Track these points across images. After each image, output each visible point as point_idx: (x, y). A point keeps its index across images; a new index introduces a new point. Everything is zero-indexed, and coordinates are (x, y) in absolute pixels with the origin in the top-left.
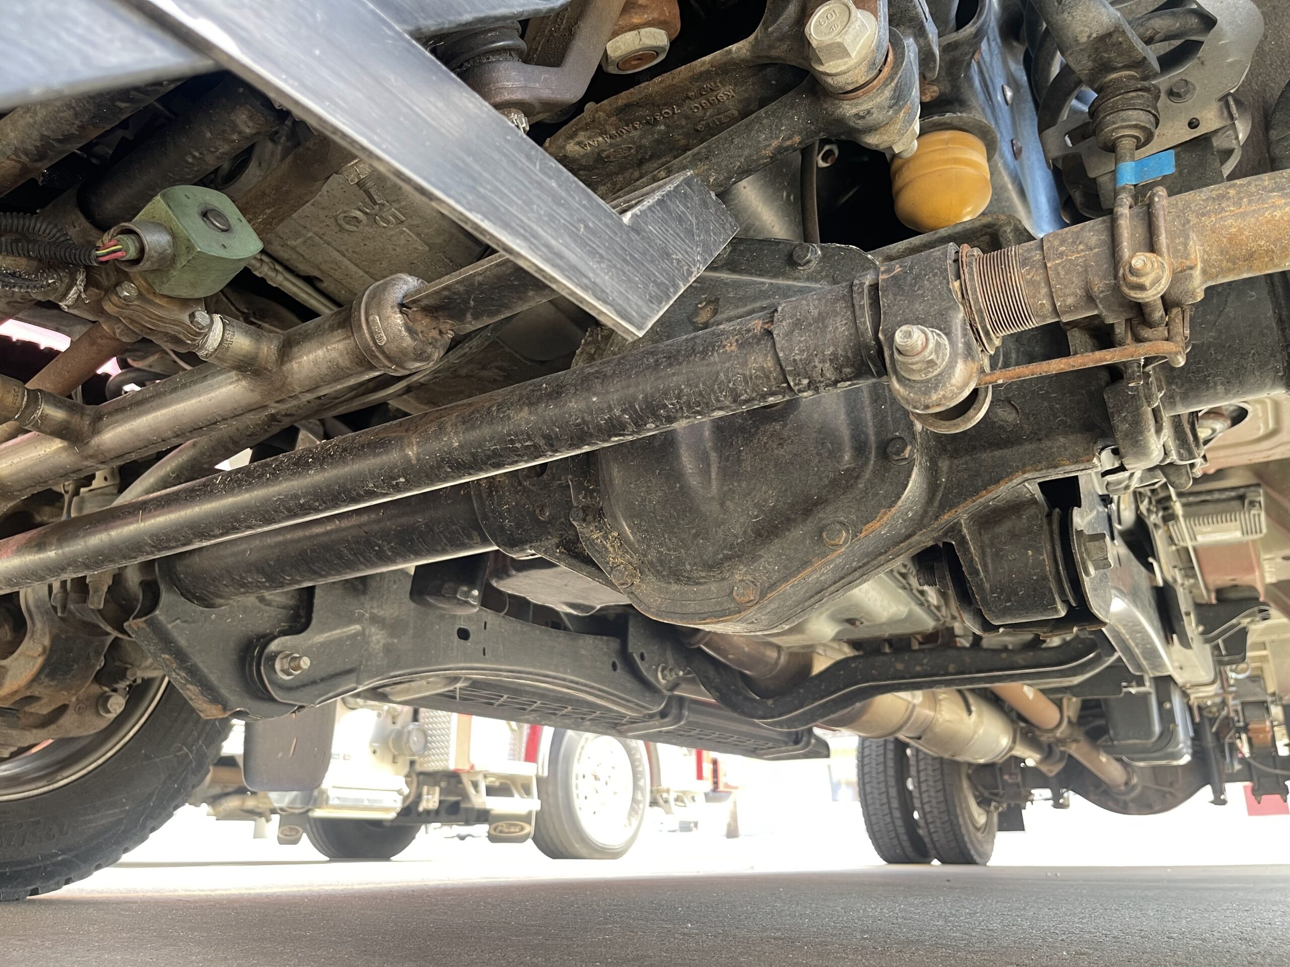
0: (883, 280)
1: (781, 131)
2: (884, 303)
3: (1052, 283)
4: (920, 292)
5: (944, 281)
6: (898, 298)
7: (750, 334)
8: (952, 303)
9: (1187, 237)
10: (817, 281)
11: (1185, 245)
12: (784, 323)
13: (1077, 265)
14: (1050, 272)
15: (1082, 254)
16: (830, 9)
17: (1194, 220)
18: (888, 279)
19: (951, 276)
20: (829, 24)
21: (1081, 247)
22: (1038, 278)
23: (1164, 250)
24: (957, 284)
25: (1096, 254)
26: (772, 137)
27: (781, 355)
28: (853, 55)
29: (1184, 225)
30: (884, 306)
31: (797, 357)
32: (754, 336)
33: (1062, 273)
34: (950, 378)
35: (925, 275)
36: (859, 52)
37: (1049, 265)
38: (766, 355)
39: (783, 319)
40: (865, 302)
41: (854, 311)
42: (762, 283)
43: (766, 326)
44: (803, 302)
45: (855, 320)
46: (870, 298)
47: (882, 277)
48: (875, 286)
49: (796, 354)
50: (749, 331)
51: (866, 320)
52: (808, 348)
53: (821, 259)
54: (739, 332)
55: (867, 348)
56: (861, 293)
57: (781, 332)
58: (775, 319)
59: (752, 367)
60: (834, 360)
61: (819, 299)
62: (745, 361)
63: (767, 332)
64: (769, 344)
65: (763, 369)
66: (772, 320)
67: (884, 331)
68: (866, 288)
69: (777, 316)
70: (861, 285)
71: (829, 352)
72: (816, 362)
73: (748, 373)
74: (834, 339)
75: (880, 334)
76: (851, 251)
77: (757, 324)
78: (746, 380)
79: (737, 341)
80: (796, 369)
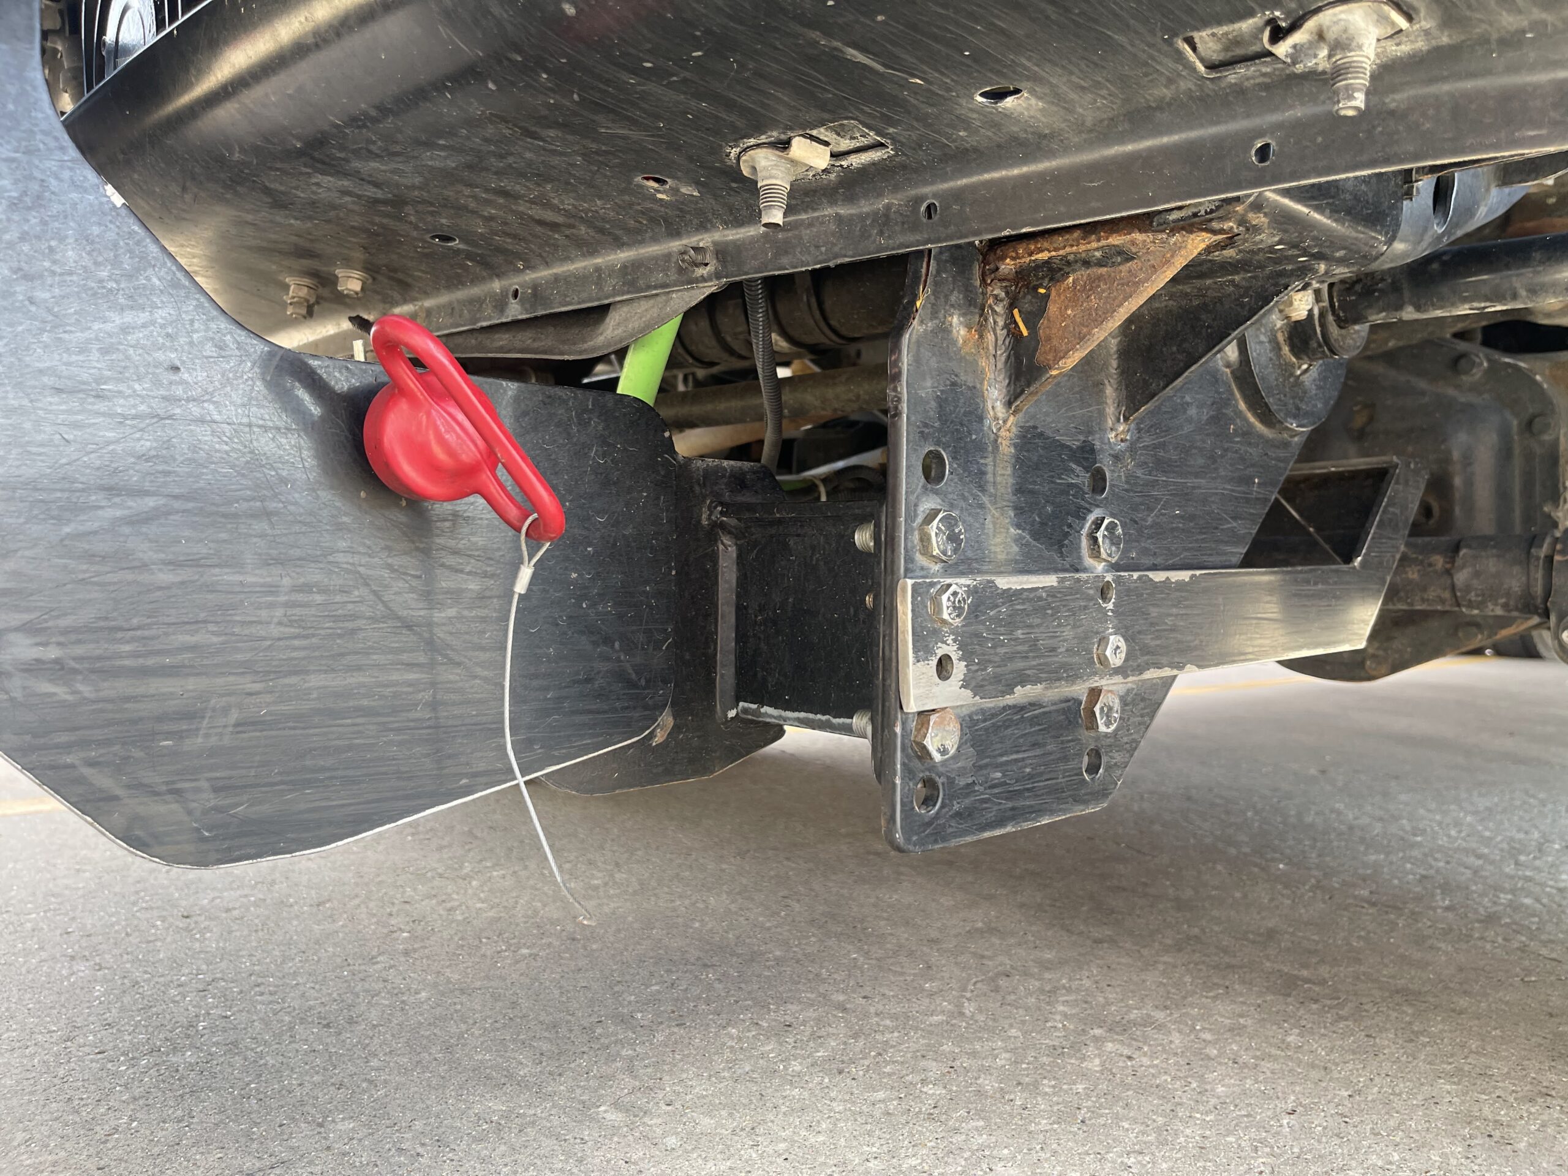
0: (1559, 562)
2: (1556, 582)
7: (1431, 569)
10: (1480, 394)
12: (1464, 571)
27: (1458, 594)
30: (1556, 584)
31: (1473, 599)
32: (1436, 572)
38: (1445, 589)
39: (1463, 567)
40: (1539, 575)
41: (1528, 579)
42: (1423, 393)
43: (1448, 566)
44: (1483, 554)
45: (1528, 586)
46: (1544, 569)
47: (1557, 558)
48: (1550, 559)
49: (1472, 596)
50: (1430, 565)
51: (1539, 589)
52: (1483, 595)
53: (1488, 372)
54: (1422, 563)
55: (1536, 608)
56: (1537, 566)
57: (1461, 577)
58: (1456, 564)
59: (1431, 594)
60: (1505, 606)
61: (1498, 556)
62: (1424, 589)
63: (1448, 573)
64: (1449, 582)
65: (1439, 597)
66: (1453, 562)
67: (1553, 603)
68: (1541, 562)
69: (1459, 562)
70: (1538, 558)
71: (1502, 601)
72: (1489, 604)
73: (1426, 596)
74: (1508, 594)
75: (1548, 604)
76: (1518, 369)
77: (1439, 561)
78: (1423, 600)
79: (1419, 571)
80: (1470, 605)
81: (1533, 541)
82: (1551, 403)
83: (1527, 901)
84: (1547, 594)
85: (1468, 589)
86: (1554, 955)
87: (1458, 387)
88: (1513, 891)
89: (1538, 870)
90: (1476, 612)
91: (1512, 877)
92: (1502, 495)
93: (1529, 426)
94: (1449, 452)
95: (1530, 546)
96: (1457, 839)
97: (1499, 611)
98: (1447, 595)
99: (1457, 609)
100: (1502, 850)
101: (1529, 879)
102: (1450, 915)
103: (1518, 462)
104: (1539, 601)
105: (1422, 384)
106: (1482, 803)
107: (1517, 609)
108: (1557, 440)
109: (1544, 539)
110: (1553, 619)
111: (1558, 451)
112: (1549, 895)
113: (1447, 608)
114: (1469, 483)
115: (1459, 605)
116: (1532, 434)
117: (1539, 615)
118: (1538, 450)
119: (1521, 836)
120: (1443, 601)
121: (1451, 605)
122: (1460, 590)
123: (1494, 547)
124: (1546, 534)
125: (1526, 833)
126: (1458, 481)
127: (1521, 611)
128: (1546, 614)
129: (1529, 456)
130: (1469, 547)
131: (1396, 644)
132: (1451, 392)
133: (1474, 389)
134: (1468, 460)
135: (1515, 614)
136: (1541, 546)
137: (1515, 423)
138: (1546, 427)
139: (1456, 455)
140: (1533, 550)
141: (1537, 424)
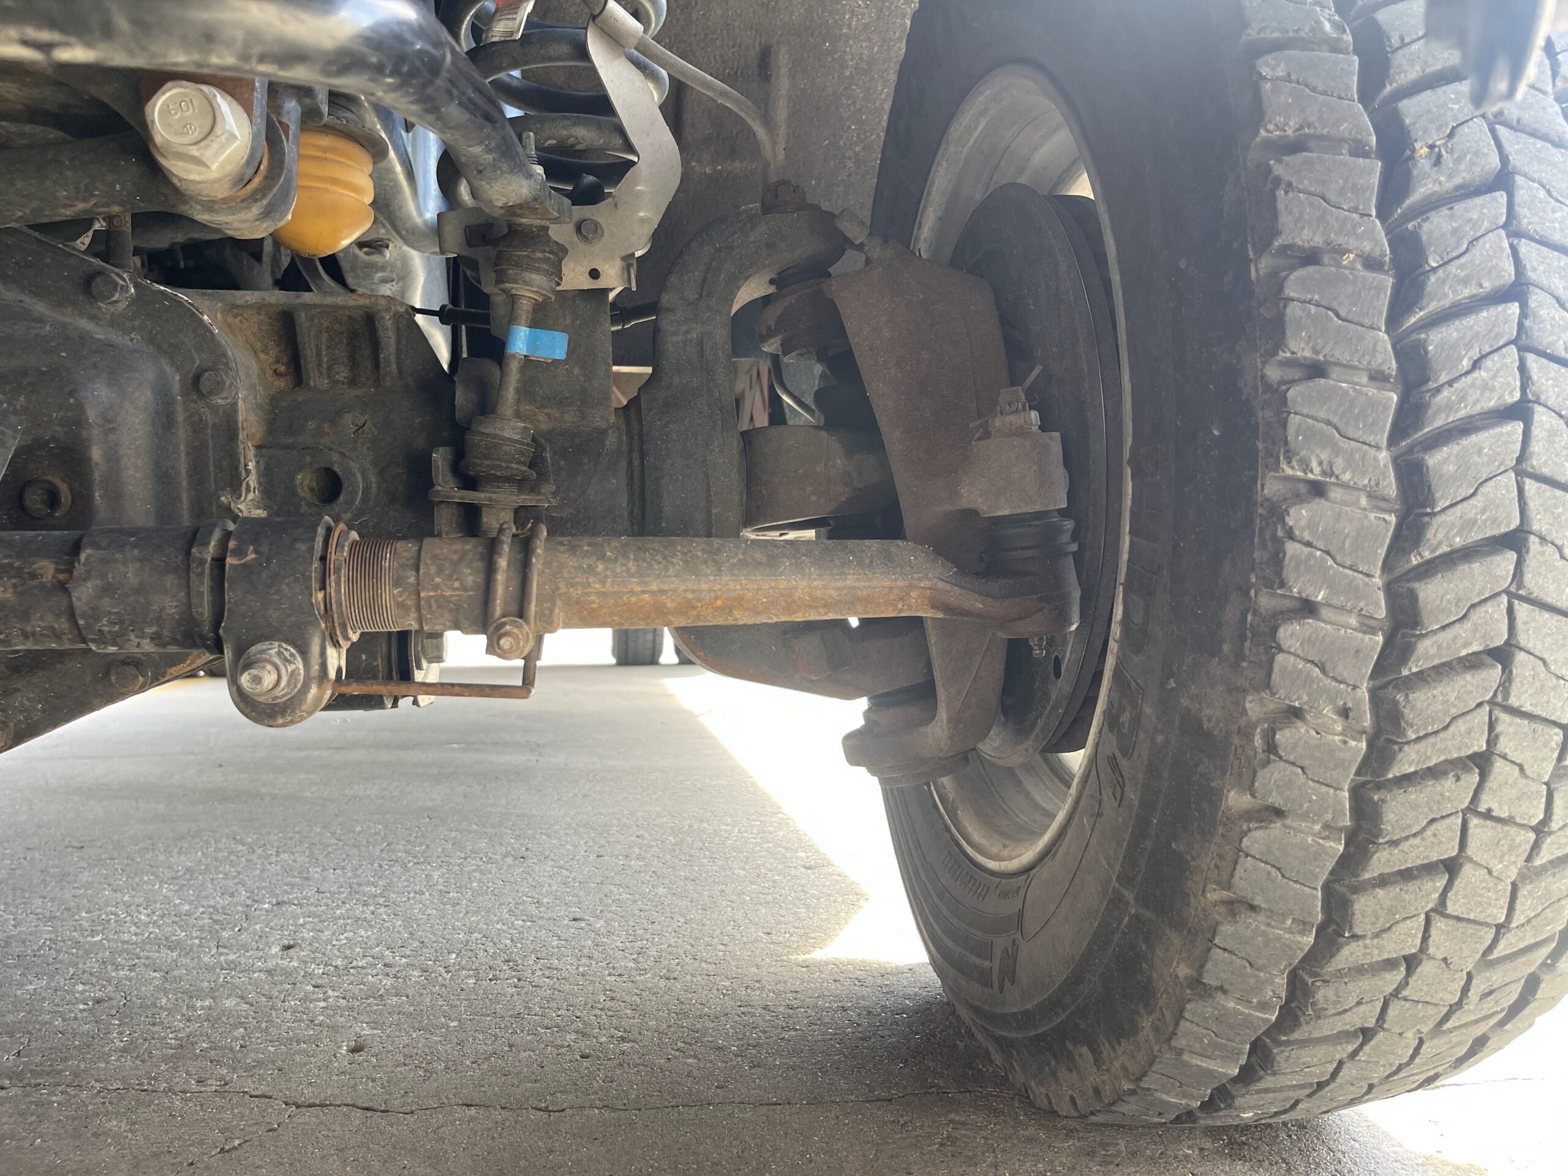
0: (231, 566)
1: (92, 195)
2: (230, 598)
3: (423, 612)
4: (276, 597)
5: (307, 592)
6: (249, 597)
7: (35, 583)
8: (312, 618)
9: (554, 605)
10: (126, 331)
11: (552, 611)
12: (89, 584)
13: (450, 602)
14: (423, 603)
15: (457, 593)
16: (185, 95)
17: (563, 588)
18: (237, 566)
19: (315, 585)
20: (181, 118)
21: (457, 584)
22: (409, 603)
23: (532, 618)
24: (320, 595)
25: (470, 596)
26: (78, 199)
27: (81, 622)
28: (214, 167)
29: (553, 592)
30: (230, 602)
31: (106, 629)
32: (42, 587)
33: (434, 606)
34: (301, 704)
35: (285, 577)
36: (222, 166)
37: (422, 595)
38: (58, 616)
39: (88, 577)
40: (204, 587)
41: (188, 594)
42: (41, 320)
43: (62, 577)
44: (118, 556)
45: (189, 605)
46: (212, 579)
47: (230, 561)
48: (219, 562)
49: (104, 625)
50: (33, 576)
51: (204, 610)
52: (121, 622)
53: (135, 301)
54: (19, 573)
55: (203, 637)
56: (201, 574)
57: (83, 594)
58: (75, 573)
59: (36, 624)
60: (156, 638)
61: (142, 560)
62: (25, 616)
63: (62, 587)
64: (64, 604)
65: (52, 629)
66: (70, 570)
67: (226, 629)
68: (207, 566)
69: (79, 570)
70: (202, 562)
71: (150, 630)
72: (132, 636)
73: (29, 629)
74: (159, 620)
75: (221, 631)
76: (180, 303)
77: (47, 569)
78: (25, 635)
79: (15, 586)
80: (102, 639)
81: (194, 537)
82: (225, 355)
83: (230, 1003)
84: (218, 619)
85: (95, 614)
86: (263, 1089)
87: (92, 318)
88: (212, 993)
89: (245, 947)
90: (112, 649)
91: (210, 969)
92: (163, 478)
93: (195, 384)
94: (80, 408)
95: (191, 543)
96: (147, 924)
97: (148, 647)
98: (63, 624)
99: (83, 646)
100: (202, 929)
101: (233, 966)
102: (128, 1061)
103: (182, 434)
104: (206, 628)
105: (40, 307)
106: (182, 862)
107: (174, 641)
108: (233, 408)
109: (210, 534)
110: (228, 653)
111: (236, 422)
112: (257, 984)
113: (67, 646)
114: (113, 457)
115: (84, 641)
116: (201, 396)
117: (207, 648)
118: (209, 418)
119: (227, 900)
120: (58, 636)
121: (71, 641)
122: (83, 617)
123: (135, 546)
124: (214, 525)
125: (232, 895)
126: (96, 453)
127: (182, 645)
128: (218, 647)
129: (197, 427)
130: (96, 546)
131: (18, 700)
132: (84, 324)
133: (115, 322)
134: (109, 423)
135: (173, 649)
136: (207, 544)
137: (177, 377)
138: (219, 387)
139: (92, 415)
140: (194, 550)
141: (205, 383)
